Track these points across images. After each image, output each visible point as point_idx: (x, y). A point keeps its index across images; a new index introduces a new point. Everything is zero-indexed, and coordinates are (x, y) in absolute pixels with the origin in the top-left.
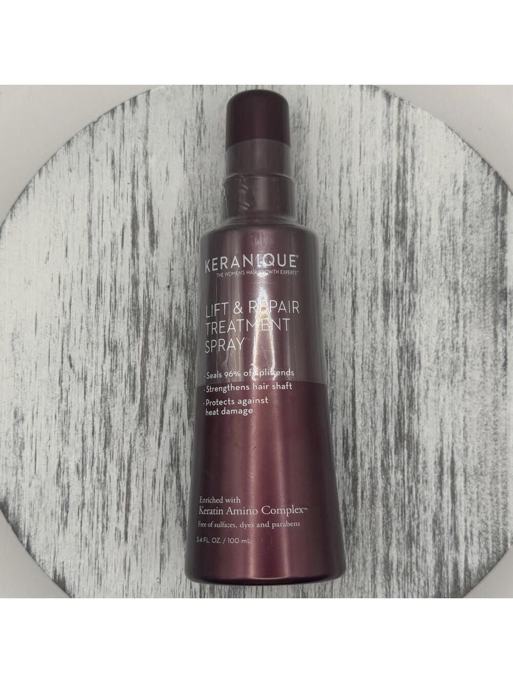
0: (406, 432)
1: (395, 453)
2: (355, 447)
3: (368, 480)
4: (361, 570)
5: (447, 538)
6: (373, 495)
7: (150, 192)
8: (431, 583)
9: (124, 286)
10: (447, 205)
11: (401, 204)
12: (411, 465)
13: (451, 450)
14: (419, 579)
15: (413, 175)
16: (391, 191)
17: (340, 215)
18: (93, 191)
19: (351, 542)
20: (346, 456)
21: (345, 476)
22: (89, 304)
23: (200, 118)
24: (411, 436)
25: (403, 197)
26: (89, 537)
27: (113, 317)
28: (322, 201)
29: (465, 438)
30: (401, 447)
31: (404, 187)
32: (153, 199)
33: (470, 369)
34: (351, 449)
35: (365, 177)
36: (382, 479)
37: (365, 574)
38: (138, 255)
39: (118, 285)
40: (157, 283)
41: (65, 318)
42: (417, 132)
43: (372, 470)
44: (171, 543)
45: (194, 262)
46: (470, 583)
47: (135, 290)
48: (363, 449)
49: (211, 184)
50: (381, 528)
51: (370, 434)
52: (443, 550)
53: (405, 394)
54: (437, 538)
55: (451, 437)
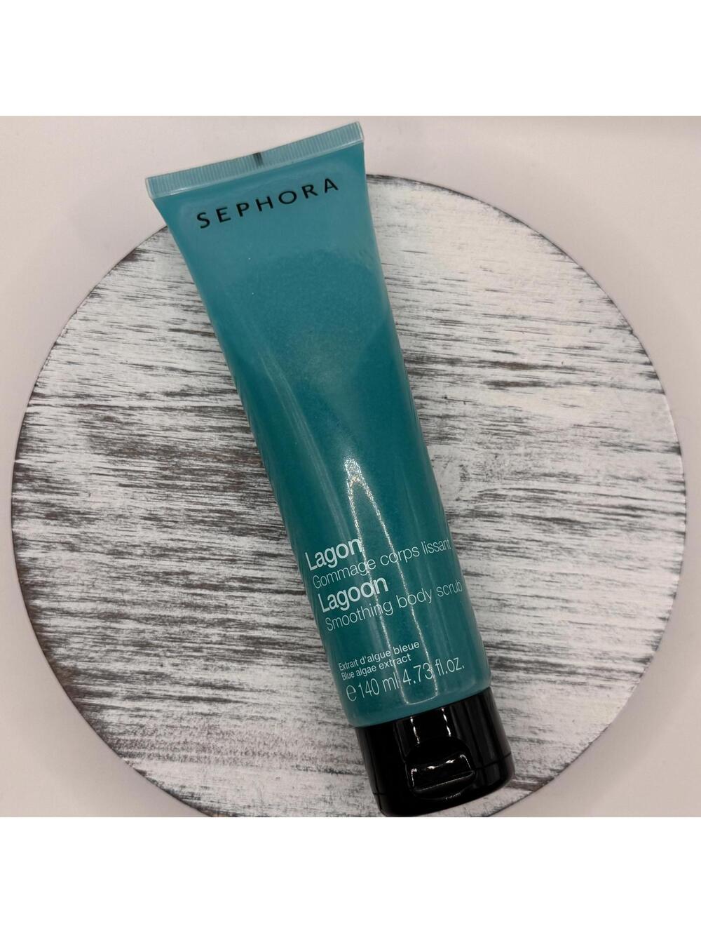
0: (264, 650)
1: (241, 636)
2: (252, 590)
3: (214, 602)
4: (113, 586)
5: (140, 688)
6: (196, 607)
7: (552, 385)
8: (91, 665)
9: (450, 349)
10: (518, 719)
11: (523, 665)
12: (227, 653)
13: (239, 700)
14: (97, 652)
15: (555, 682)
16: (538, 656)
17: (514, 595)
18: (556, 324)
19: (146, 578)
20: (243, 579)
21: (220, 577)
22: (434, 310)
23: (631, 447)
24: (259, 656)
25: (531, 668)
26: (179, 290)
27: (416, 335)
28: (531, 575)
29: (252, 718)
30: (248, 643)
31: (542, 671)
32: (543, 389)
33: (329, 730)
34: (250, 585)
35: (555, 627)
36: (214, 619)
37: (108, 591)
38: (484, 367)
39: (452, 342)
40: (451, 386)
41: (419, 284)
42: (603, 690)
43: (224, 608)
44: (163, 378)
45: (471, 427)
46: (88, 710)
47: (444, 360)
48: (248, 600)
49: (557, 453)
50: (159, 613)
51: (266, 609)
52: (127, 682)
53: (307, 652)
54: (141, 676)
55: (254, 701)
